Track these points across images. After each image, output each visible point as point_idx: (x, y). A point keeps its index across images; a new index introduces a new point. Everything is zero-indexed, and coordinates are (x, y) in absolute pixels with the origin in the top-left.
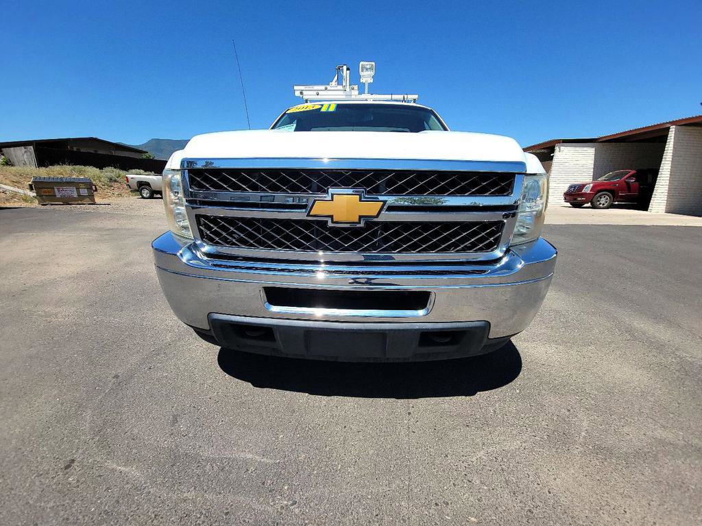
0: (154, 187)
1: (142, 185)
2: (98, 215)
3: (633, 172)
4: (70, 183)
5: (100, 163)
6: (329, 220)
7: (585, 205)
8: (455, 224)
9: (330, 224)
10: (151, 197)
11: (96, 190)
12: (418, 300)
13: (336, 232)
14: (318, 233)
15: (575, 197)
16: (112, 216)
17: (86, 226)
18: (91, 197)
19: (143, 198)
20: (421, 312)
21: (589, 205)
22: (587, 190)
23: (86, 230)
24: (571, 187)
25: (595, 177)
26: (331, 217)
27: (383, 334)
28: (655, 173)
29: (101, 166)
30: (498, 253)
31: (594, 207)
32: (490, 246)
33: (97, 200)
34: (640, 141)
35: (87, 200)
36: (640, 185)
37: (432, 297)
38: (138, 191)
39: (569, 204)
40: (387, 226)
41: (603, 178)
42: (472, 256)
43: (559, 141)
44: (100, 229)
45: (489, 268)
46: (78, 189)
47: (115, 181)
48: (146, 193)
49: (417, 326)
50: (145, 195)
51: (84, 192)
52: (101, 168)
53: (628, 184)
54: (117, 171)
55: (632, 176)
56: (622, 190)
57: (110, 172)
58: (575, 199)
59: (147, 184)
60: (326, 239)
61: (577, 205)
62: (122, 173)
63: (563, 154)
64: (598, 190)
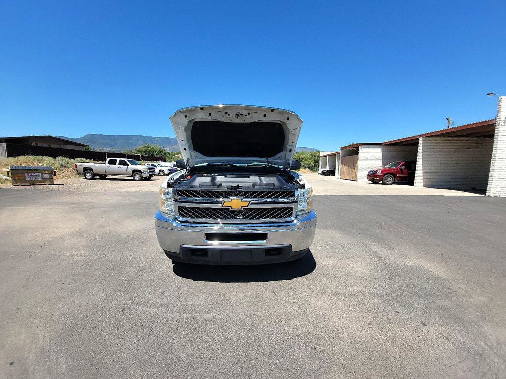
0: (95, 171)
1: (86, 170)
2: (61, 193)
3: (404, 163)
4: (36, 170)
5: (54, 154)
6: (230, 208)
7: (380, 182)
8: (276, 208)
9: (230, 210)
10: (93, 178)
11: (55, 175)
12: (263, 237)
13: (233, 212)
14: (226, 213)
15: (374, 177)
16: (69, 193)
17: (56, 201)
18: (51, 179)
19: (86, 178)
20: (265, 241)
21: (381, 182)
22: (379, 173)
23: (58, 203)
24: (370, 171)
25: (384, 164)
26: (231, 207)
27: (251, 250)
28: (414, 163)
29: (54, 156)
30: (292, 218)
31: (384, 183)
32: (288, 216)
33: (55, 181)
34: (406, 145)
35: (48, 182)
36: (408, 171)
37: (268, 235)
38: (83, 174)
39: (371, 182)
40: (251, 210)
41: (388, 166)
42: (282, 220)
43: (361, 144)
44: (67, 204)
45: (290, 224)
46: (42, 174)
47: (65, 167)
48: (89, 175)
49: (263, 247)
50: (88, 177)
51: (47, 176)
52: (55, 158)
53: (401, 170)
54: (67, 160)
55: (403, 165)
56: (399, 174)
57: (61, 160)
58: (373, 179)
59: (91, 169)
60: (229, 215)
61: (375, 182)
62: (71, 161)
63: (363, 152)
64: (385, 173)
